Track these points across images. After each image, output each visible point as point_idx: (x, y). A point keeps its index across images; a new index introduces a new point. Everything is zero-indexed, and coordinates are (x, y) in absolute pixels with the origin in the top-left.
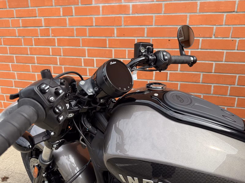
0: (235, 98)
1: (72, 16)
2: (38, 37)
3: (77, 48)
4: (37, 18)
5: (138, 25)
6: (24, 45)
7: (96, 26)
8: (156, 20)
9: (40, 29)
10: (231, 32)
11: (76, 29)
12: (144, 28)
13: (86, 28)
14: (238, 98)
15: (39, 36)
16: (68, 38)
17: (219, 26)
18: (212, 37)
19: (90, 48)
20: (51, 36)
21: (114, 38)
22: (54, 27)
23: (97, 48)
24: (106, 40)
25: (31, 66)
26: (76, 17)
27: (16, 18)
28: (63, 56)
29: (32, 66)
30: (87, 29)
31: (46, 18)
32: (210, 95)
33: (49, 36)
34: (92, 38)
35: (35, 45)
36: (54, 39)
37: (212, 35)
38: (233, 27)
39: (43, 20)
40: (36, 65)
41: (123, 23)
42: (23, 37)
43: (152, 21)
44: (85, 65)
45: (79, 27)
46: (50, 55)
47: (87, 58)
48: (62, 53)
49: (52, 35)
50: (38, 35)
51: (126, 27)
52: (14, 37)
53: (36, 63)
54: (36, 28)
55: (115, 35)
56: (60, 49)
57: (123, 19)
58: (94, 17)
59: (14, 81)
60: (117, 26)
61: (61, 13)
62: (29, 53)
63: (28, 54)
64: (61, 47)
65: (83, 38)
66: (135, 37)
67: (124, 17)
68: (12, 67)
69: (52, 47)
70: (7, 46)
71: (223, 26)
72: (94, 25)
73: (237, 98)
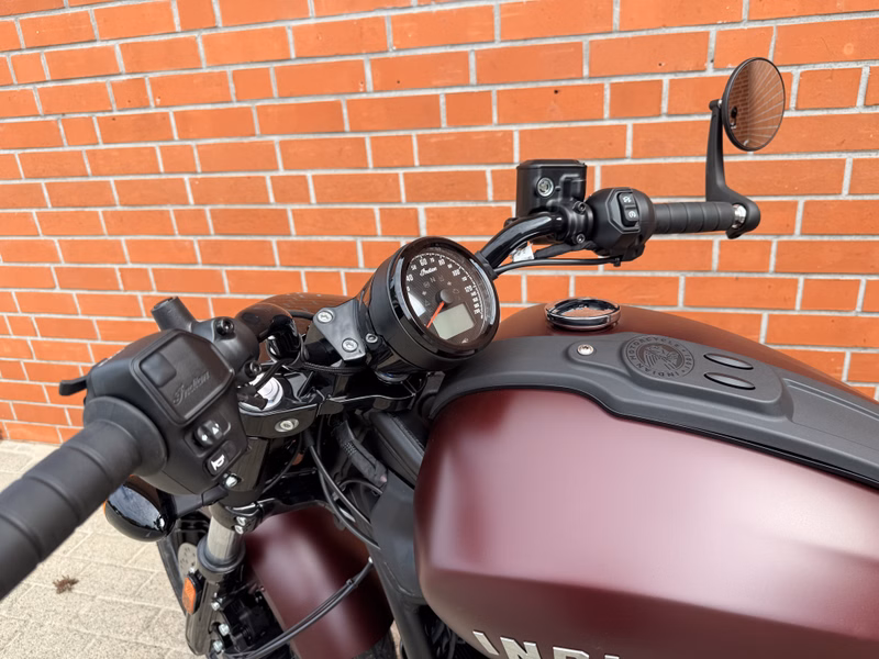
0: (796, 281)
1: (216, 27)
2: (111, 111)
3: (246, 140)
4: (98, 45)
5: (444, 45)
6: (69, 145)
7: (298, 58)
8: (504, 22)
9: (113, 84)
10: (773, 43)
11: (235, 73)
12: (465, 55)
13: (268, 69)
14: (806, 280)
15: (114, 106)
16: (209, 107)
17: (727, 28)
18: (704, 70)
19: (287, 138)
20: (152, 104)
21: (364, 96)
22: (158, 74)
23: (311, 137)
24: (337, 105)
25: (101, 215)
26: (227, 30)
27: (28, 48)
28: (203, 172)
29: (104, 213)
30: (272, 72)
31: (128, 44)
32: (709, 275)
33: (147, 106)
34: (292, 101)
35: (105, 143)
36: (165, 117)
37: (706, 61)
38: (778, 27)
39: (118, 49)
40: (119, 208)
41: (390, 40)
42: (60, 117)
43: (492, 27)
44: (278, 200)
45: (242, 67)
46: (159, 173)
47: (282, 172)
48: (197, 162)
49: (155, 103)
50: (111, 106)
51: (401, 54)
52: (31, 119)
53: (117, 203)
54: (100, 80)
55: (370, 87)
56: (190, 147)
57: (389, 26)
58: (290, 25)
59: (56, 269)
60: (373, 53)
61: (177, 20)
62: (89, 170)
63: (87, 176)
64: (192, 143)
65: (259, 104)
66: (437, 87)
67: (395, 20)
68: (40, 222)
69: (161, 144)
70: (12, 152)
71: (741, 26)
72: (293, 56)
73: (801, 279)
